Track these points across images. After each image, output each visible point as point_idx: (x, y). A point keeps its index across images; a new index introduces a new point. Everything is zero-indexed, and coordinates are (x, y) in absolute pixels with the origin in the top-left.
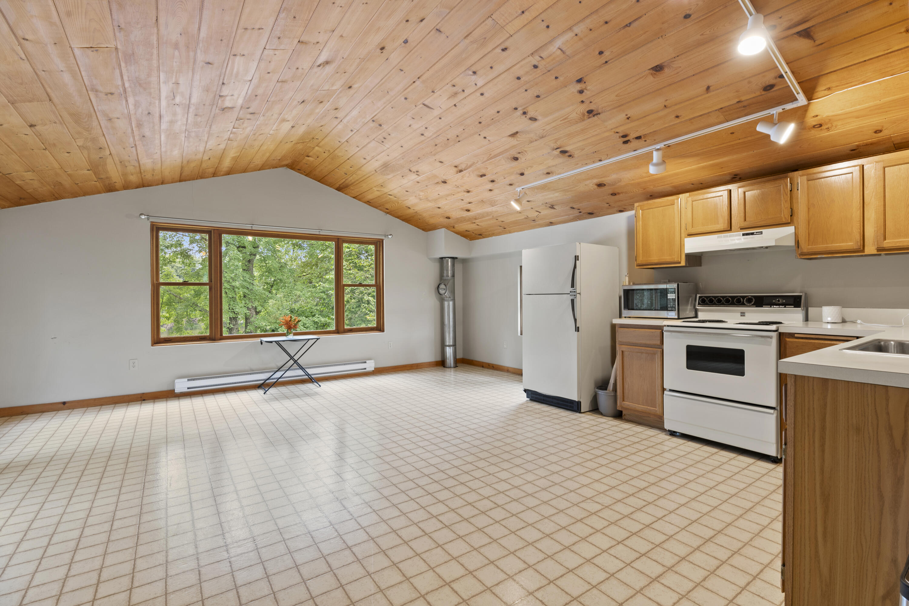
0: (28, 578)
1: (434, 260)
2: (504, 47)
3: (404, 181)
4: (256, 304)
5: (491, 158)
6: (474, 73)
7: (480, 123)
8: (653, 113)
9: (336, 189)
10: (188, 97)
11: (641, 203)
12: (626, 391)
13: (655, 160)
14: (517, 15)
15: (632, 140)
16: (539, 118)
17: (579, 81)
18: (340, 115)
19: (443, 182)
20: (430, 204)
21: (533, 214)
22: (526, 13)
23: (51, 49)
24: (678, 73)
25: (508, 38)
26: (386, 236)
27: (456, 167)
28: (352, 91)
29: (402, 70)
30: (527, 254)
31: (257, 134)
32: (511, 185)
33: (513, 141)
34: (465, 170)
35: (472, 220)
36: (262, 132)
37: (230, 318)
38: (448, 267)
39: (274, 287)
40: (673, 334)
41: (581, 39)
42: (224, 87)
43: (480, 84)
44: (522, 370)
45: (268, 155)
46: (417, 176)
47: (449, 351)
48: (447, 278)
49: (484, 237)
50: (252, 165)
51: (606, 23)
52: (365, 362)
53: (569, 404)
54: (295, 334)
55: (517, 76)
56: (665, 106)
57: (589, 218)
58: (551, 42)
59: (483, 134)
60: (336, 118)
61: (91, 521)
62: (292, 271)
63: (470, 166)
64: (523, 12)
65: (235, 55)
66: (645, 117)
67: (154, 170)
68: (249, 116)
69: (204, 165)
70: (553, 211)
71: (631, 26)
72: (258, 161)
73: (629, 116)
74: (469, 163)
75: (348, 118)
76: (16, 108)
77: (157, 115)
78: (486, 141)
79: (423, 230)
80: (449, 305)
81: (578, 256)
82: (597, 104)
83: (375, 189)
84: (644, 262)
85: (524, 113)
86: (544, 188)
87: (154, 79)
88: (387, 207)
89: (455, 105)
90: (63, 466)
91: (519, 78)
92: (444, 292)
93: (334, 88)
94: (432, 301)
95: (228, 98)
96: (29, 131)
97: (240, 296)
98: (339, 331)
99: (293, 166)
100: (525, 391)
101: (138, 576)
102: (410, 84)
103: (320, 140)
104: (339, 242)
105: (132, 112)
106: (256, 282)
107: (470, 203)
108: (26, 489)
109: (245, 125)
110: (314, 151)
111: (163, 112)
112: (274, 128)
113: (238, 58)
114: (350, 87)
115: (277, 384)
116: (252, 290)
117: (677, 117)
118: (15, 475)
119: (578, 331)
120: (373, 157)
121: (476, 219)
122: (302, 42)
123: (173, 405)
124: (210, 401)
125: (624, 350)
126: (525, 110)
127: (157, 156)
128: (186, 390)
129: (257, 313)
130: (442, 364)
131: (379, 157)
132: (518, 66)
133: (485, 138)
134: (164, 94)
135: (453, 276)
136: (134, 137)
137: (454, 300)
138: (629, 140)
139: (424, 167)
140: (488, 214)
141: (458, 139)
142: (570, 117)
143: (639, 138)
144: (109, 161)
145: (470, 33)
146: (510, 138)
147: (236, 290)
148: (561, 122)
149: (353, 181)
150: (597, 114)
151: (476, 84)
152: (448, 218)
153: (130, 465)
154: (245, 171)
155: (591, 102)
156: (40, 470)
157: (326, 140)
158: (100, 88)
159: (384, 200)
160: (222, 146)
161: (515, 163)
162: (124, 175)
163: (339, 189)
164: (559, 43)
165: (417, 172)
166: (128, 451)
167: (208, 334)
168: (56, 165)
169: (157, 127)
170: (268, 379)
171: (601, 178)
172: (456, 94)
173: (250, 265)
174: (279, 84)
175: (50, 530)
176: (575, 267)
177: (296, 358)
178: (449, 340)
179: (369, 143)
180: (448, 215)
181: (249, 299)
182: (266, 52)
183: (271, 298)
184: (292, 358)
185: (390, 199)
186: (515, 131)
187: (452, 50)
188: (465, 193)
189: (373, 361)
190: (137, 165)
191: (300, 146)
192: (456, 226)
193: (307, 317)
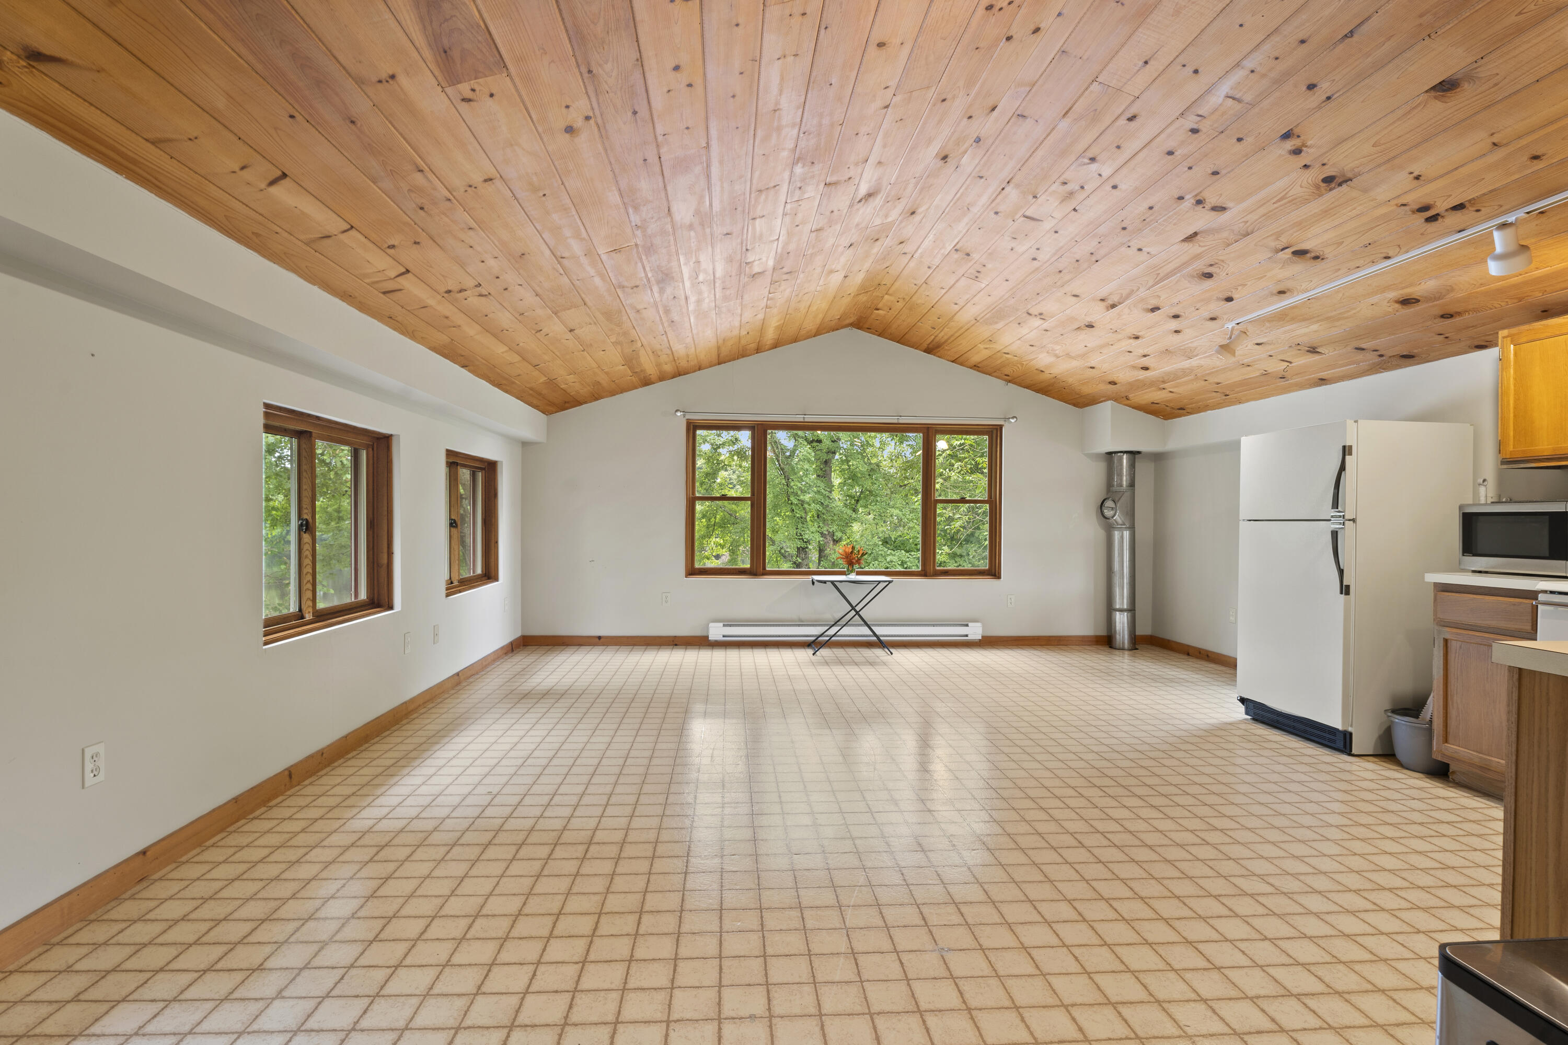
0: (556, 787)
1: (1097, 456)
2: (1130, 116)
3: (1024, 331)
4: (834, 528)
5: (1162, 280)
6: (1093, 160)
7: (1124, 229)
8: (1473, 161)
9: (925, 351)
10: (711, 272)
11: (1514, 330)
12: (1452, 723)
13: (1499, 248)
14: (1137, 68)
15: (1446, 214)
16: (1229, 204)
17: (1287, 136)
18: (909, 248)
19: (1088, 326)
20: (1075, 364)
21: (1276, 367)
22: (1151, 63)
23: (584, 260)
24: (1496, 85)
25: (1133, 101)
26: (1006, 419)
27: (1102, 300)
28: (917, 218)
29: (981, 177)
30: (1249, 445)
31: (800, 295)
32: (1213, 319)
33: (1193, 249)
34: (1120, 303)
35: (1159, 383)
36: (806, 291)
37: (798, 549)
38: (1122, 469)
39: (861, 502)
40: (1560, 609)
41: (1264, 76)
42: (749, 254)
43: (1106, 172)
44: (1236, 659)
45: (821, 316)
46: (1042, 321)
47: (1121, 621)
48: (1118, 489)
49: (1190, 413)
50: (803, 332)
51: (1303, 42)
52: (967, 625)
53: (1328, 736)
54: (858, 573)
55: (1166, 151)
56: (1495, 144)
57: (1406, 366)
58: (1208, 91)
59: (1135, 244)
60: (905, 253)
61: (608, 753)
62: (887, 478)
63: (1128, 296)
64: (1146, 63)
65: (754, 219)
66: (1456, 169)
67: (688, 356)
68: (785, 277)
69: (743, 342)
70: (1316, 357)
71: (1355, 35)
72: (810, 325)
73: (1416, 174)
74: (1125, 293)
75: (920, 251)
76: (558, 317)
77: (683, 297)
78: (1142, 256)
79: (1074, 405)
80: (1122, 538)
81: (1350, 447)
82: (1340, 162)
83: (981, 346)
84: (1518, 456)
85: (1199, 202)
86: (1282, 317)
87: (674, 264)
88: (1006, 373)
89: (1074, 209)
90: (592, 700)
91: (1170, 153)
92: (1112, 513)
93: (890, 219)
94: (1092, 530)
95: (756, 263)
96: (569, 336)
97: (813, 516)
98: (925, 573)
99: (861, 324)
100: (1243, 700)
101: (639, 808)
102: (997, 192)
103: (888, 285)
104: (929, 433)
105: (658, 299)
106: (836, 495)
107: (1145, 356)
108: (560, 715)
109: (782, 288)
110: (884, 301)
111: (689, 293)
112: (821, 283)
113: (758, 221)
114: (913, 213)
115: (828, 644)
116: (827, 506)
117: (1536, 157)
118: (553, 701)
119: (1347, 593)
120: (968, 301)
121: (1164, 382)
122: (830, 184)
123: (704, 657)
124: (748, 657)
125: (1448, 636)
126: (1198, 198)
127: (689, 340)
128: (720, 638)
129: (836, 542)
130: (1106, 641)
131: (976, 299)
132: (1163, 136)
133: (1140, 250)
134: (686, 276)
135: (1132, 485)
136: (662, 324)
137: (1132, 528)
138: (1438, 215)
139: (1049, 306)
140: (1185, 372)
141: (1094, 259)
142: (1291, 193)
143: (1460, 207)
144: (642, 352)
145: (1070, 109)
146: (1186, 244)
147: (806, 506)
148: (1276, 205)
149: (946, 337)
150: (1346, 181)
151: (1100, 175)
152: (1113, 383)
153: (650, 710)
154: (795, 340)
155: (1324, 165)
156: (573, 700)
157: (897, 284)
158: (626, 284)
159: (999, 362)
160: (761, 316)
161: (1208, 284)
162: (658, 365)
163: (928, 351)
164: (1225, 88)
165: (1041, 314)
166: (650, 696)
167: (749, 566)
168: (594, 365)
169: (684, 310)
170: (821, 636)
171: (1403, 288)
172: (1071, 194)
173: (827, 468)
174: (814, 235)
175: (576, 754)
176: (1342, 468)
177: (858, 608)
178: (1121, 599)
179: (957, 281)
180: (1111, 380)
181: (824, 520)
182: (788, 206)
183: (855, 520)
184: (853, 608)
185: (1008, 359)
186: (1191, 232)
187: (1048, 136)
188: (1132, 341)
189: (979, 624)
190: (670, 352)
191: (863, 298)
192: (1131, 396)
193: (907, 551)
